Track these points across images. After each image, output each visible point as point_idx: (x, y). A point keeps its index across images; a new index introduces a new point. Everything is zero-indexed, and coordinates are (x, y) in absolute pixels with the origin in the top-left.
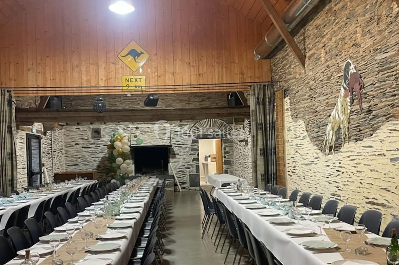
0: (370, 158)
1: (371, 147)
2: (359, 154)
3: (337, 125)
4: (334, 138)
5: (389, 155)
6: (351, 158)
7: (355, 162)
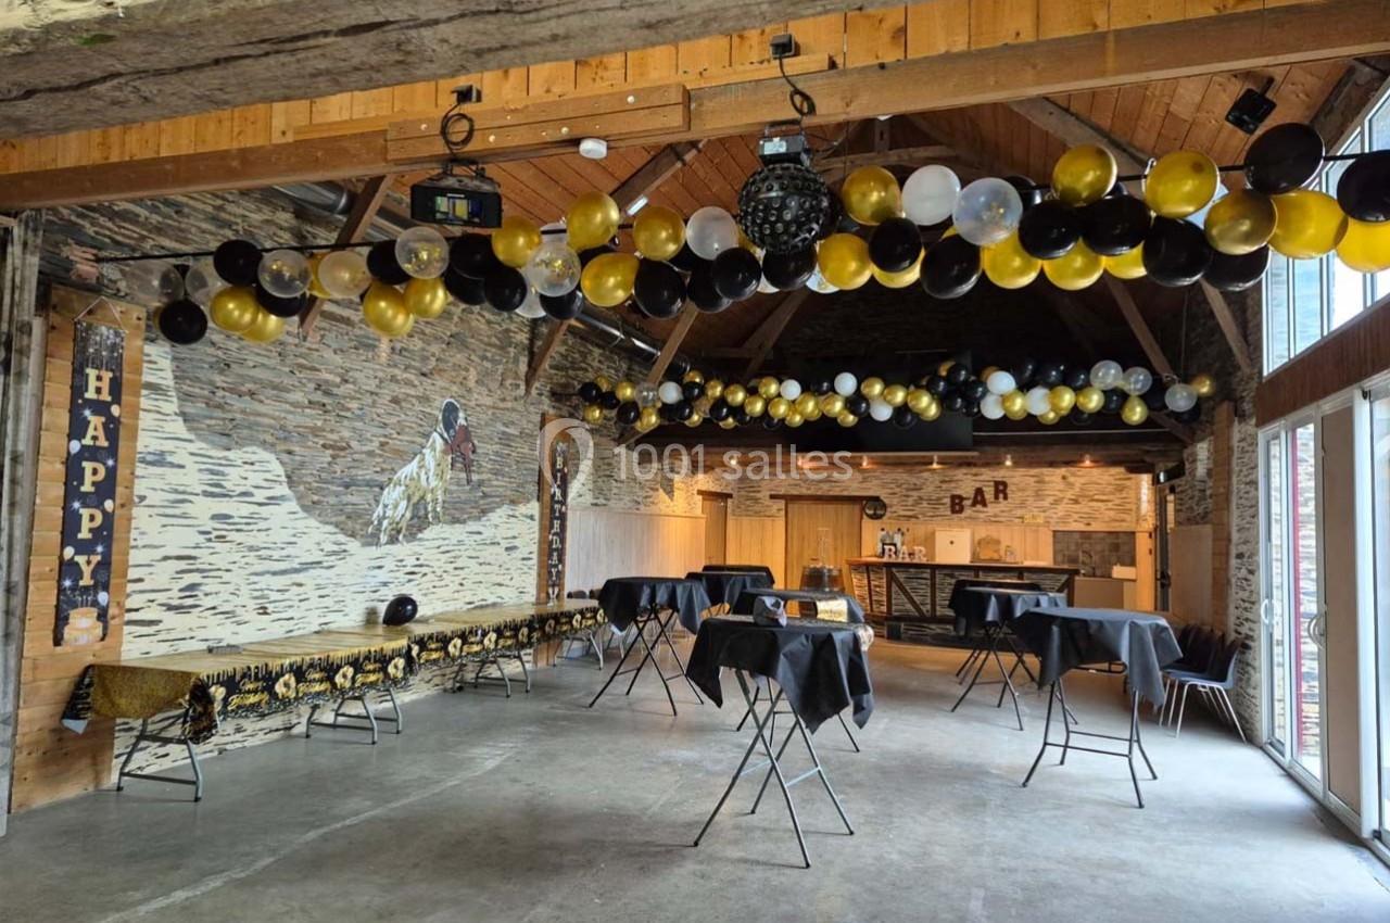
0: (478, 548)
1: (480, 533)
2: (460, 542)
3: (421, 493)
4: (408, 515)
5: (505, 544)
6: (442, 549)
7: (453, 554)
